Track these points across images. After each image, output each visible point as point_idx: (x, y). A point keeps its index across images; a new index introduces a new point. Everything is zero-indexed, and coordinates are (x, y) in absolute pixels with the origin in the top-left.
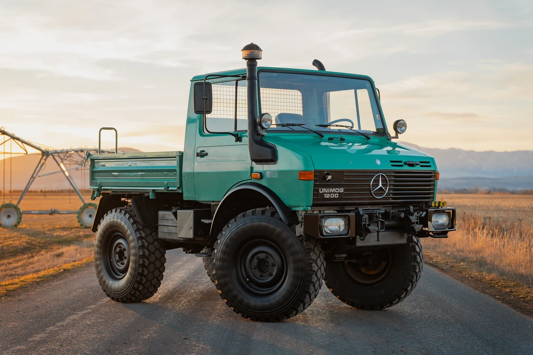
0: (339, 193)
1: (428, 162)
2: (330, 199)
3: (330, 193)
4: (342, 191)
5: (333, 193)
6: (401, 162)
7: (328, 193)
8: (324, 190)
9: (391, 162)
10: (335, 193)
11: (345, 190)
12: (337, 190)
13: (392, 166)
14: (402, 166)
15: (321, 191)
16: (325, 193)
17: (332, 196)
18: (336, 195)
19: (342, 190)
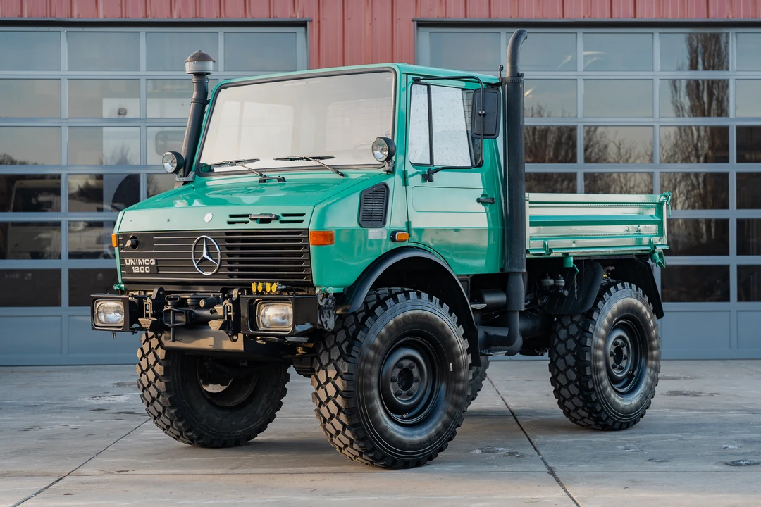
0: (150, 266)
1: (303, 215)
2: (140, 274)
3: (140, 266)
4: (154, 263)
5: (142, 265)
6: (247, 216)
7: (136, 266)
8: (130, 261)
9: (231, 216)
10: (145, 266)
11: (156, 261)
12: (147, 262)
13: (229, 223)
14: (247, 222)
15: (128, 262)
16: (133, 265)
17: (142, 270)
18: (147, 269)
19: (152, 261)
